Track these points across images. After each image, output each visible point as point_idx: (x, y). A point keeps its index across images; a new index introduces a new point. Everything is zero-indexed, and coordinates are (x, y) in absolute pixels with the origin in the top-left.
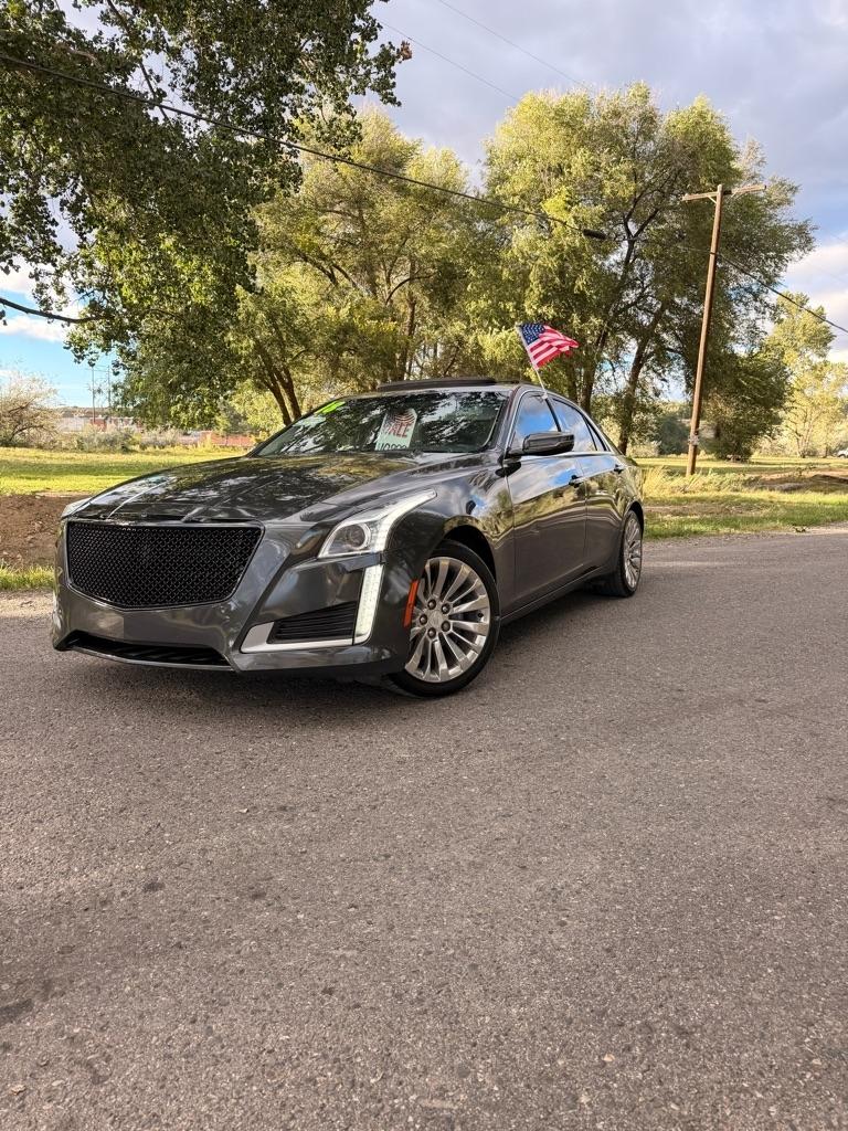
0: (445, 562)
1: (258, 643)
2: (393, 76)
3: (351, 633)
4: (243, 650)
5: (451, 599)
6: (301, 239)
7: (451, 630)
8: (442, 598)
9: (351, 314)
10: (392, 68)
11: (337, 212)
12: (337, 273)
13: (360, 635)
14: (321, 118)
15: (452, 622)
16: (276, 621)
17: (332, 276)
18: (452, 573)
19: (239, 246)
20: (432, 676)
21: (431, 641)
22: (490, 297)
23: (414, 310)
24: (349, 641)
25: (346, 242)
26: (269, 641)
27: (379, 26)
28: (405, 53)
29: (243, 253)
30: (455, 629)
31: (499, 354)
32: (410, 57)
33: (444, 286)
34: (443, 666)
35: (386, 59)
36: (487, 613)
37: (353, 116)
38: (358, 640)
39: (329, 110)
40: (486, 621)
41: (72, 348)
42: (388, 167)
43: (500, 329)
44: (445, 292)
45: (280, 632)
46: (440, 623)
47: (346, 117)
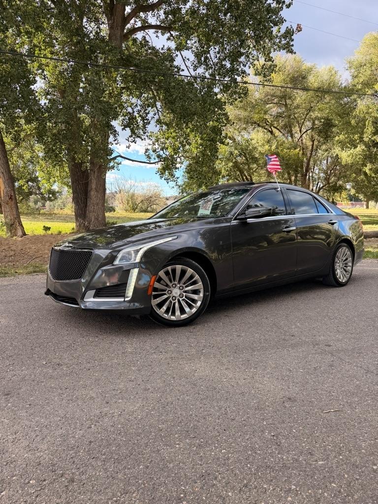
0: (179, 267)
1: (90, 298)
2: (293, 40)
3: (124, 296)
4: (85, 300)
5: (184, 284)
6: (256, 117)
7: (184, 298)
8: (179, 283)
9: (277, 148)
10: (292, 37)
11: (274, 103)
12: (274, 130)
13: (128, 297)
14: (259, 65)
15: (184, 294)
16: (96, 289)
17: (271, 132)
18: (183, 272)
19: (218, 125)
20: (172, 317)
21: (173, 302)
22: (346, 134)
23: (313, 143)
24: (123, 300)
25: (279, 116)
26: (94, 297)
27: (285, 20)
28: (299, 29)
29: (220, 128)
30: (186, 297)
31: (350, 161)
32: (301, 30)
33: (325, 130)
34: (178, 313)
35: (289, 33)
36: (202, 291)
37: (273, 62)
38: (126, 299)
39: (262, 61)
40: (201, 295)
41: (158, 174)
42: (298, 80)
43: (351, 149)
44: (326, 133)
45: (98, 294)
46: (179, 294)
47: (270, 63)
